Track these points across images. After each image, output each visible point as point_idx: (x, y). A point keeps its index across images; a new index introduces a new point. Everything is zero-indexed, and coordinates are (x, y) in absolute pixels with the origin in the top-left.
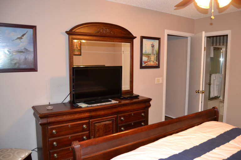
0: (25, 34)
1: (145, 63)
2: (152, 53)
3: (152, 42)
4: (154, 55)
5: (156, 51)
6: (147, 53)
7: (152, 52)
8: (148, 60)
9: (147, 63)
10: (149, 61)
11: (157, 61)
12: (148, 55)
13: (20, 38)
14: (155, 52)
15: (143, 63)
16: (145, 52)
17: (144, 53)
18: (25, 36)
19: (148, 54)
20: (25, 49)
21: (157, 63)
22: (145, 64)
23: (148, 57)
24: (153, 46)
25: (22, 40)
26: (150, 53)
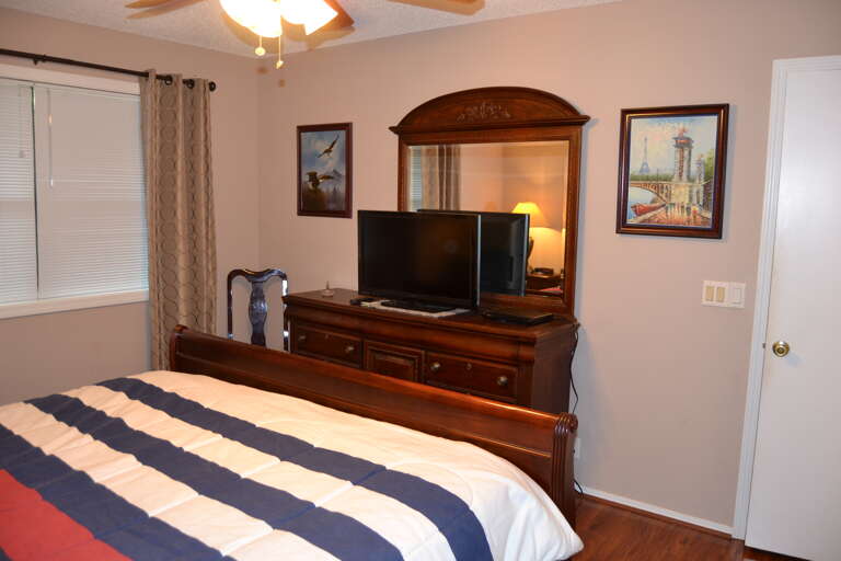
0: (334, 143)
1: (640, 211)
2: (681, 175)
3: (681, 126)
4: (690, 179)
5: (699, 163)
6: (653, 172)
7: (681, 168)
8: (653, 201)
9: (649, 215)
10: (663, 206)
11: (705, 205)
12: (657, 183)
13: (328, 151)
14: (694, 168)
15: (630, 211)
16: (642, 170)
17: (636, 174)
18: (336, 145)
19: (657, 178)
20: (335, 172)
21: (709, 215)
22: (641, 218)
23: (658, 189)
24: (683, 144)
25: (331, 154)
26: (672, 173)
